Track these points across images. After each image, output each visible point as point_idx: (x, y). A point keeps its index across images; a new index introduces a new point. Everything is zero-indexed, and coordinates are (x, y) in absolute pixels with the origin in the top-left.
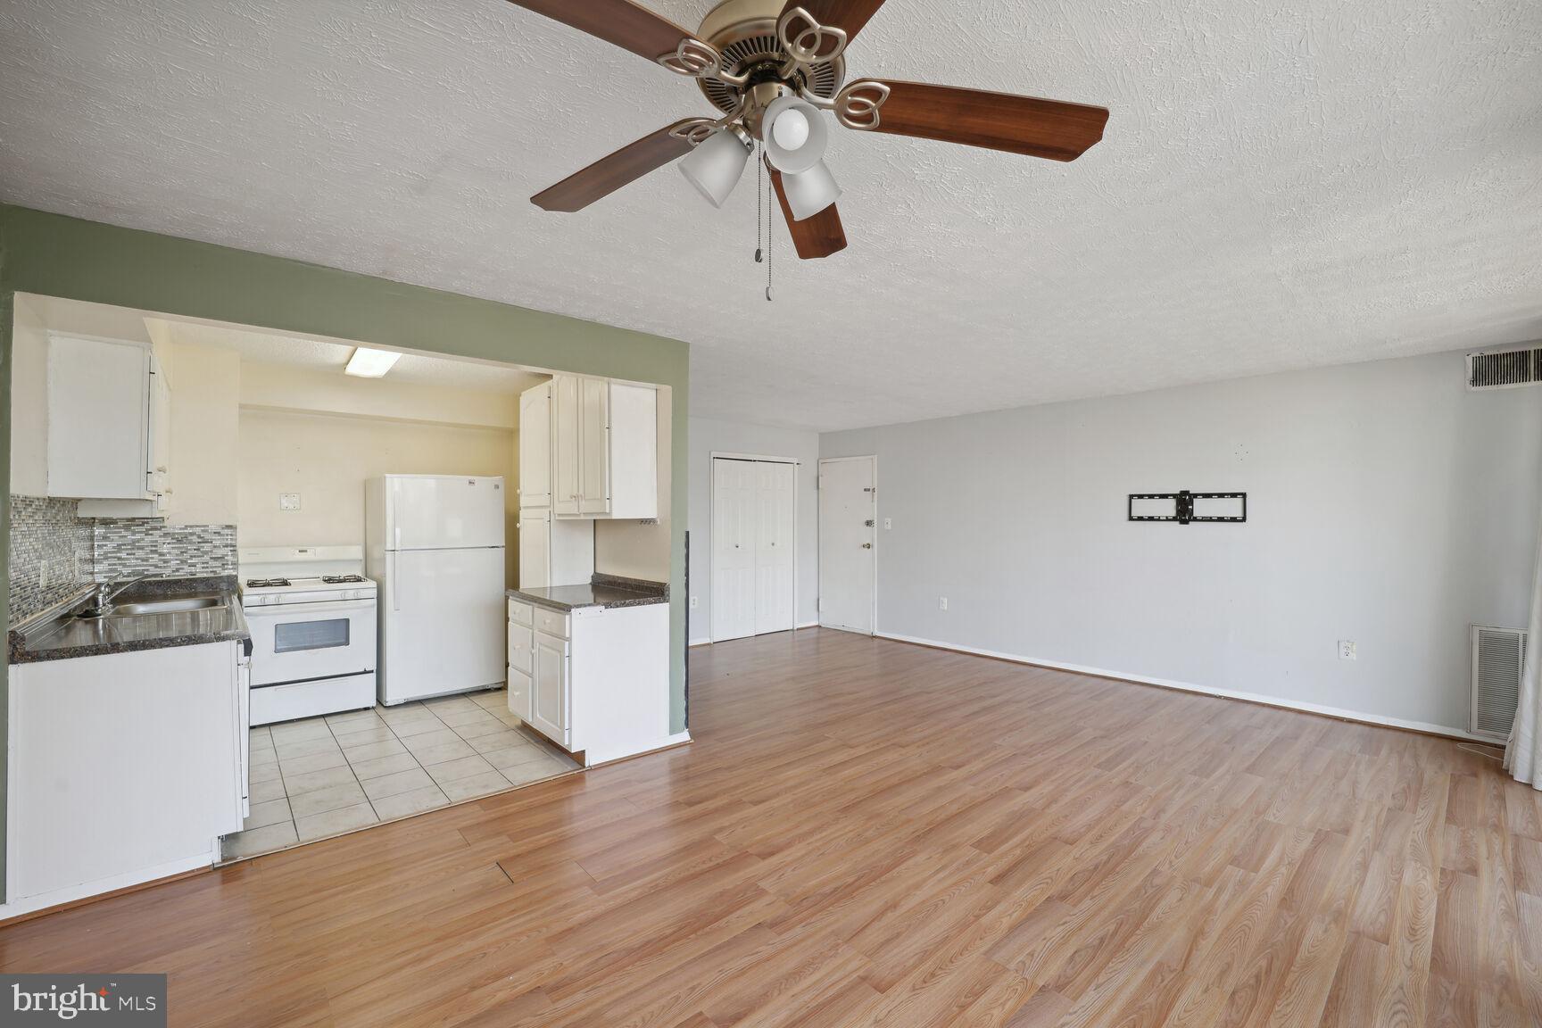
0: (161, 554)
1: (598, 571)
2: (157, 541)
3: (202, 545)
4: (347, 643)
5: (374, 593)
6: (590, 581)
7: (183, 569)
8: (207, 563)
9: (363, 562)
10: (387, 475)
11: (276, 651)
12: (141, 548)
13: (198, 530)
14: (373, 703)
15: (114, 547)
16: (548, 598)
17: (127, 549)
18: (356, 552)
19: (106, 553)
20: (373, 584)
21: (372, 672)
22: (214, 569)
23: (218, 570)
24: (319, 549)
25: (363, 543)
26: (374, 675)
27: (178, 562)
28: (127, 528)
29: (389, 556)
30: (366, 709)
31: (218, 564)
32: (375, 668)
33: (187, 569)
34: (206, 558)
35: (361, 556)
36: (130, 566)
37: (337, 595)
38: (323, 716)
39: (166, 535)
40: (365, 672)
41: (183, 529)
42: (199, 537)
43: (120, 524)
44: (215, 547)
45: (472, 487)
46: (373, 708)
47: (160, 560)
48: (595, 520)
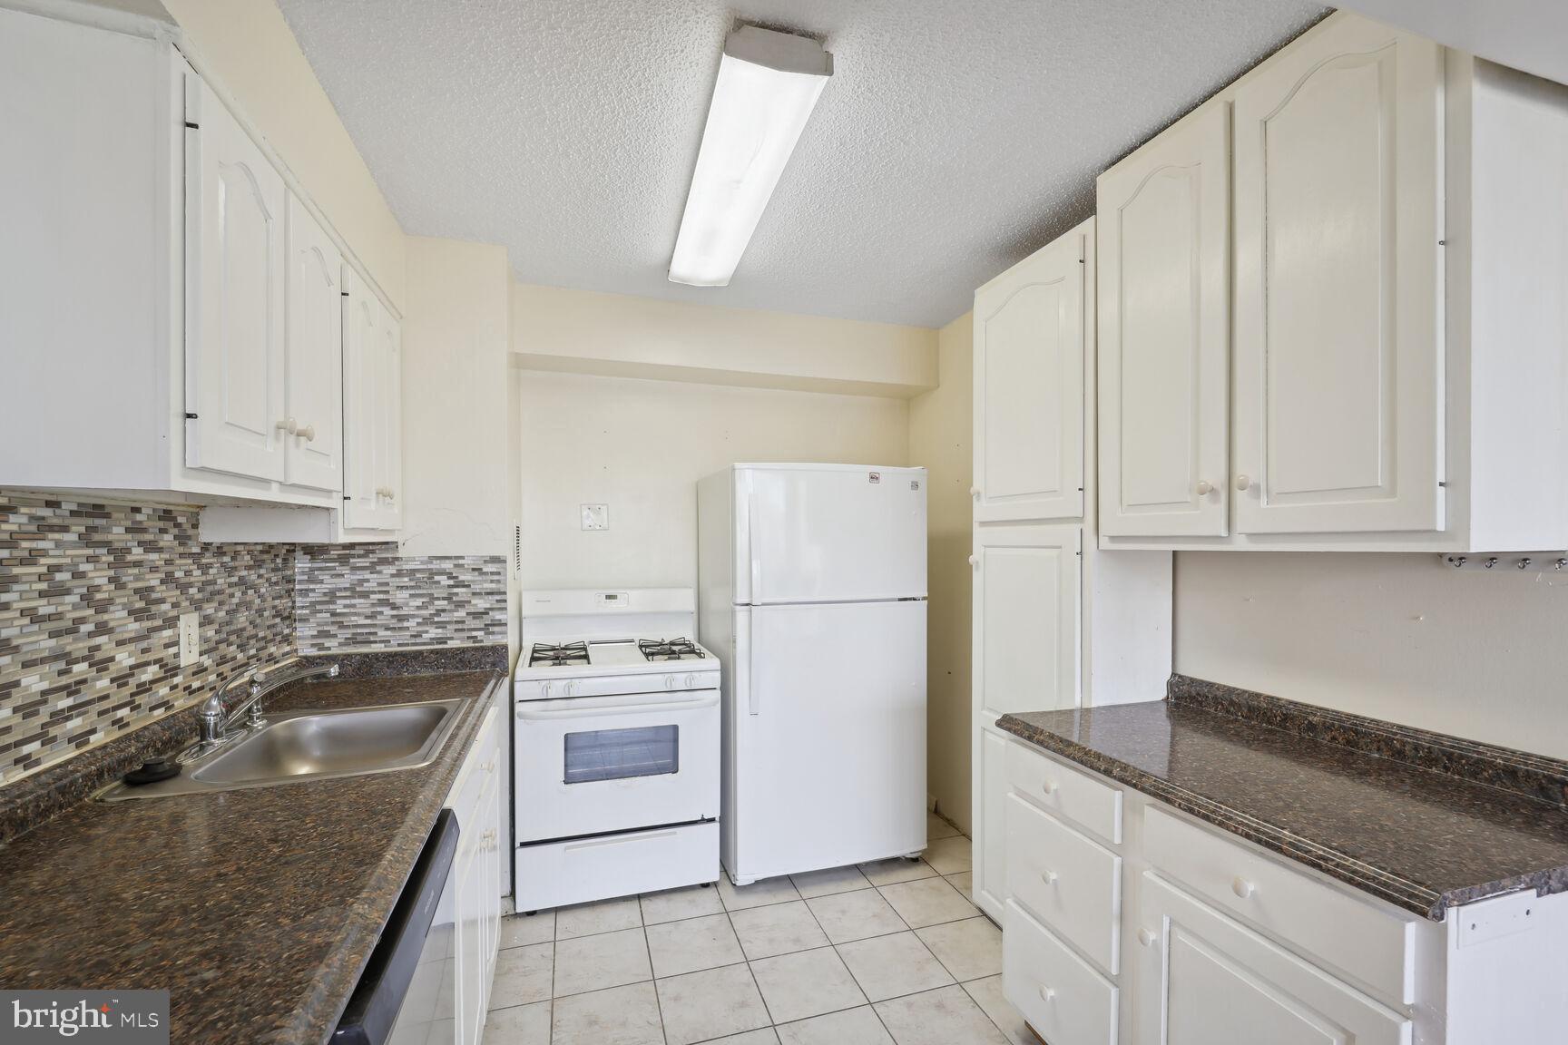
0: (394, 607)
1: (1183, 671)
2: (387, 584)
3: (455, 590)
4: (676, 771)
5: (715, 680)
6: (1161, 693)
7: (427, 632)
8: (463, 622)
9: (695, 616)
10: (737, 465)
11: (569, 780)
12: (365, 595)
13: (448, 565)
14: (714, 875)
15: (325, 594)
16: (1075, 739)
17: (345, 597)
18: (686, 600)
19: (313, 604)
20: (715, 663)
21: (712, 820)
22: (474, 634)
23: (480, 634)
24: (634, 594)
25: (695, 585)
26: (716, 827)
27: (420, 620)
28: (343, 560)
29: (742, 615)
30: (706, 886)
31: (479, 623)
32: (717, 815)
33: (433, 632)
34: (461, 614)
35: (692, 607)
36: (348, 627)
37: (658, 682)
38: (639, 897)
39: (399, 574)
40: (703, 821)
41: (427, 563)
42: (450, 577)
43: (334, 553)
44: (474, 594)
45: (874, 485)
46: (715, 884)
47: (393, 616)
48: (1175, 553)
